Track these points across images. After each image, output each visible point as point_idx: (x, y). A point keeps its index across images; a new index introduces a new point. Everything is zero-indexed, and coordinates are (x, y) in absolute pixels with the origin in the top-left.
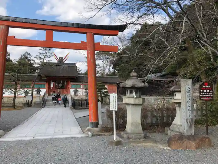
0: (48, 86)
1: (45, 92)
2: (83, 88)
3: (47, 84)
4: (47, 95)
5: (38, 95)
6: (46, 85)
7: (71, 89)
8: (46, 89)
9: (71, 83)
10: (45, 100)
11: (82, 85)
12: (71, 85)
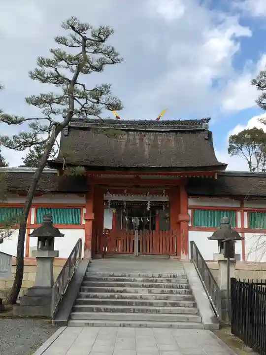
0: (92, 216)
1: (80, 240)
2: (246, 226)
3: (91, 207)
4: (89, 256)
5: (46, 254)
6: (84, 211)
7: (189, 229)
8: (84, 227)
9: (192, 202)
10: (79, 280)
11: (239, 213)
12: (190, 212)
